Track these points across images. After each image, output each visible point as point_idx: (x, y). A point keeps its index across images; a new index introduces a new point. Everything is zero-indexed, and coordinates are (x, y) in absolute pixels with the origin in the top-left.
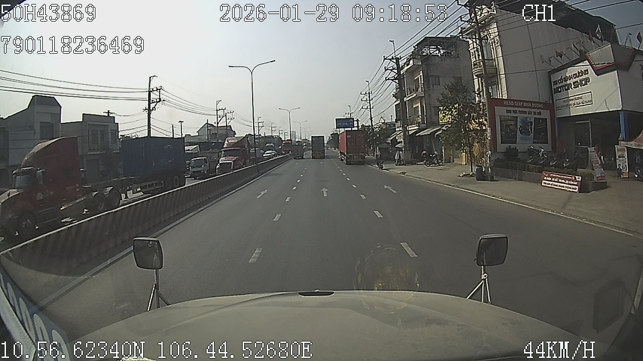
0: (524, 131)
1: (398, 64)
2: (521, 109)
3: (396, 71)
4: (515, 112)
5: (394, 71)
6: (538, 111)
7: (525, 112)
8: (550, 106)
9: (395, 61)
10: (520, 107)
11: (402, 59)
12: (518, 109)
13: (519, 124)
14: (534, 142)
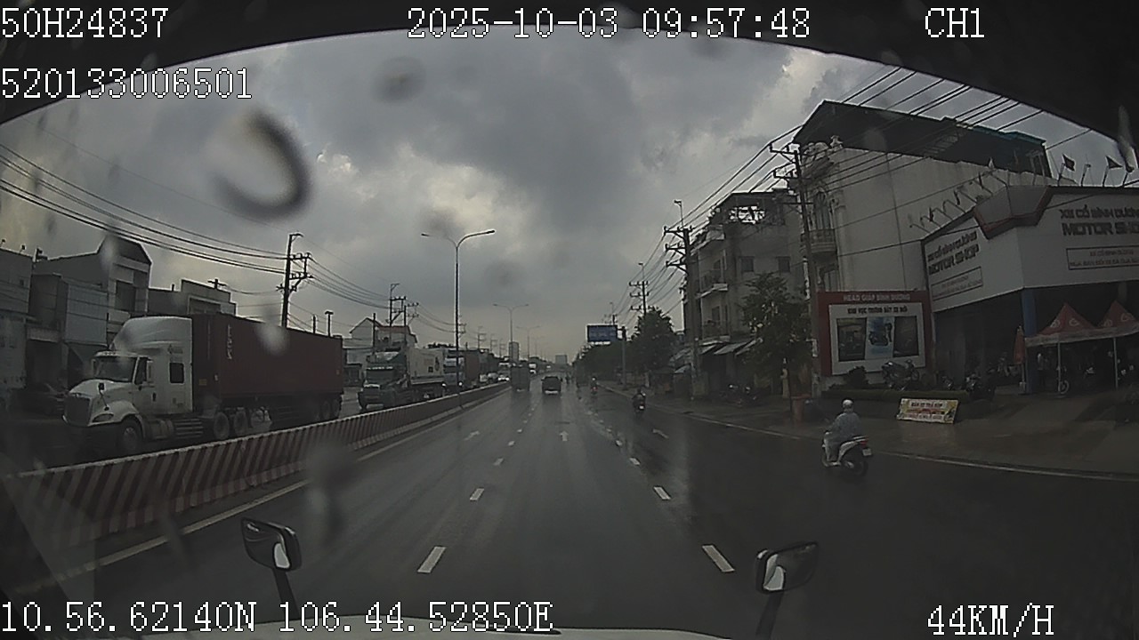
0: (879, 339)
2: (872, 306)
3: (683, 251)
4: (861, 311)
5: (680, 250)
6: (902, 305)
7: (880, 310)
8: (923, 296)
9: (681, 234)
10: (870, 302)
11: (694, 231)
12: (867, 306)
13: (869, 329)
14: (894, 356)
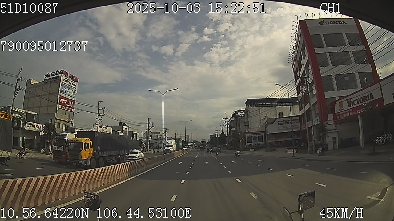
0: (255, 139)
1: (227, 120)
4: (252, 135)
5: (226, 122)
6: (260, 134)
7: (255, 135)
8: (264, 132)
9: (226, 119)
12: (253, 134)
13: (253, 138)
14: (258, 142)
